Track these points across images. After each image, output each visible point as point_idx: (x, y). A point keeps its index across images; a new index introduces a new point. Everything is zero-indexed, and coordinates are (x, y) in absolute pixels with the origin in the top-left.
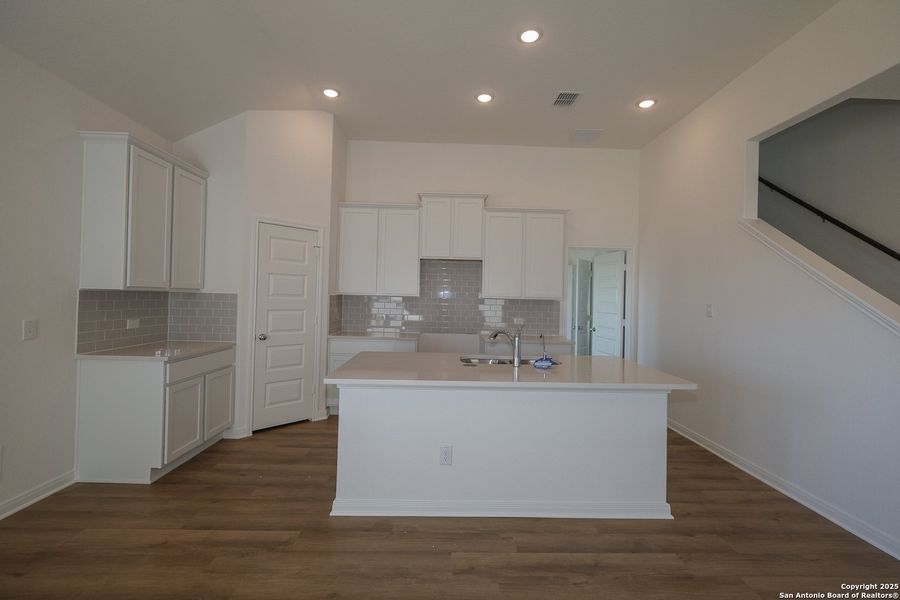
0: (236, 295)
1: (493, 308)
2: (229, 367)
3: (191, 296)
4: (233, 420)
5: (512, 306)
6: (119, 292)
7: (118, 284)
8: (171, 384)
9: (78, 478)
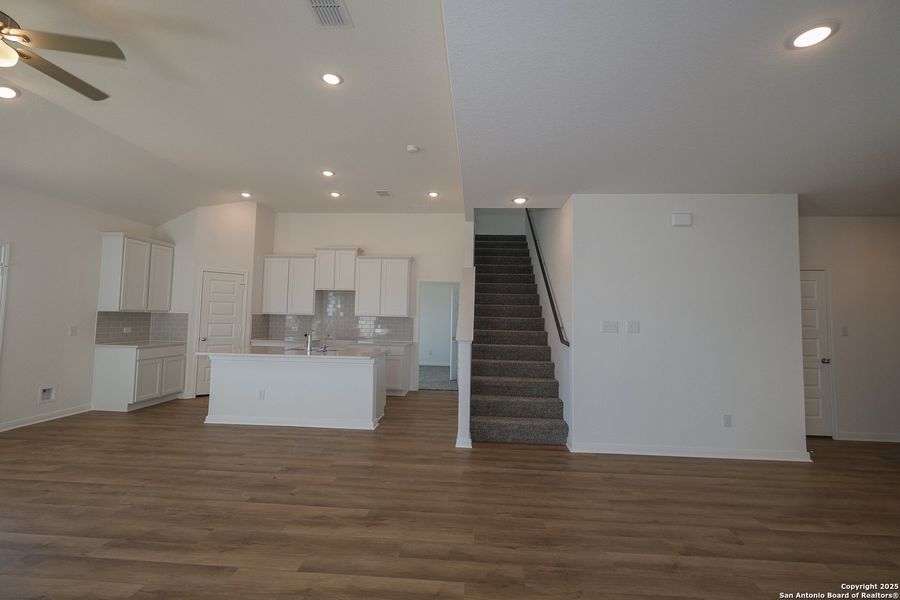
0: (187, 315)
1: (369, 323)
2: (182, 356)
3: (164, 315)
4: (184, 388)
5: (381, 321)
6: (115, 312)
7: (115, 308)
8: (140, 361)
9: (93, 409)
